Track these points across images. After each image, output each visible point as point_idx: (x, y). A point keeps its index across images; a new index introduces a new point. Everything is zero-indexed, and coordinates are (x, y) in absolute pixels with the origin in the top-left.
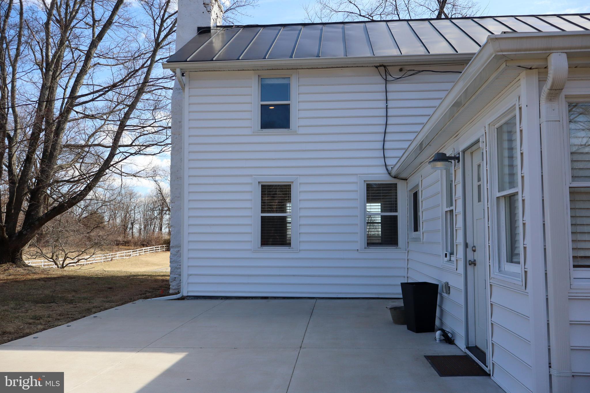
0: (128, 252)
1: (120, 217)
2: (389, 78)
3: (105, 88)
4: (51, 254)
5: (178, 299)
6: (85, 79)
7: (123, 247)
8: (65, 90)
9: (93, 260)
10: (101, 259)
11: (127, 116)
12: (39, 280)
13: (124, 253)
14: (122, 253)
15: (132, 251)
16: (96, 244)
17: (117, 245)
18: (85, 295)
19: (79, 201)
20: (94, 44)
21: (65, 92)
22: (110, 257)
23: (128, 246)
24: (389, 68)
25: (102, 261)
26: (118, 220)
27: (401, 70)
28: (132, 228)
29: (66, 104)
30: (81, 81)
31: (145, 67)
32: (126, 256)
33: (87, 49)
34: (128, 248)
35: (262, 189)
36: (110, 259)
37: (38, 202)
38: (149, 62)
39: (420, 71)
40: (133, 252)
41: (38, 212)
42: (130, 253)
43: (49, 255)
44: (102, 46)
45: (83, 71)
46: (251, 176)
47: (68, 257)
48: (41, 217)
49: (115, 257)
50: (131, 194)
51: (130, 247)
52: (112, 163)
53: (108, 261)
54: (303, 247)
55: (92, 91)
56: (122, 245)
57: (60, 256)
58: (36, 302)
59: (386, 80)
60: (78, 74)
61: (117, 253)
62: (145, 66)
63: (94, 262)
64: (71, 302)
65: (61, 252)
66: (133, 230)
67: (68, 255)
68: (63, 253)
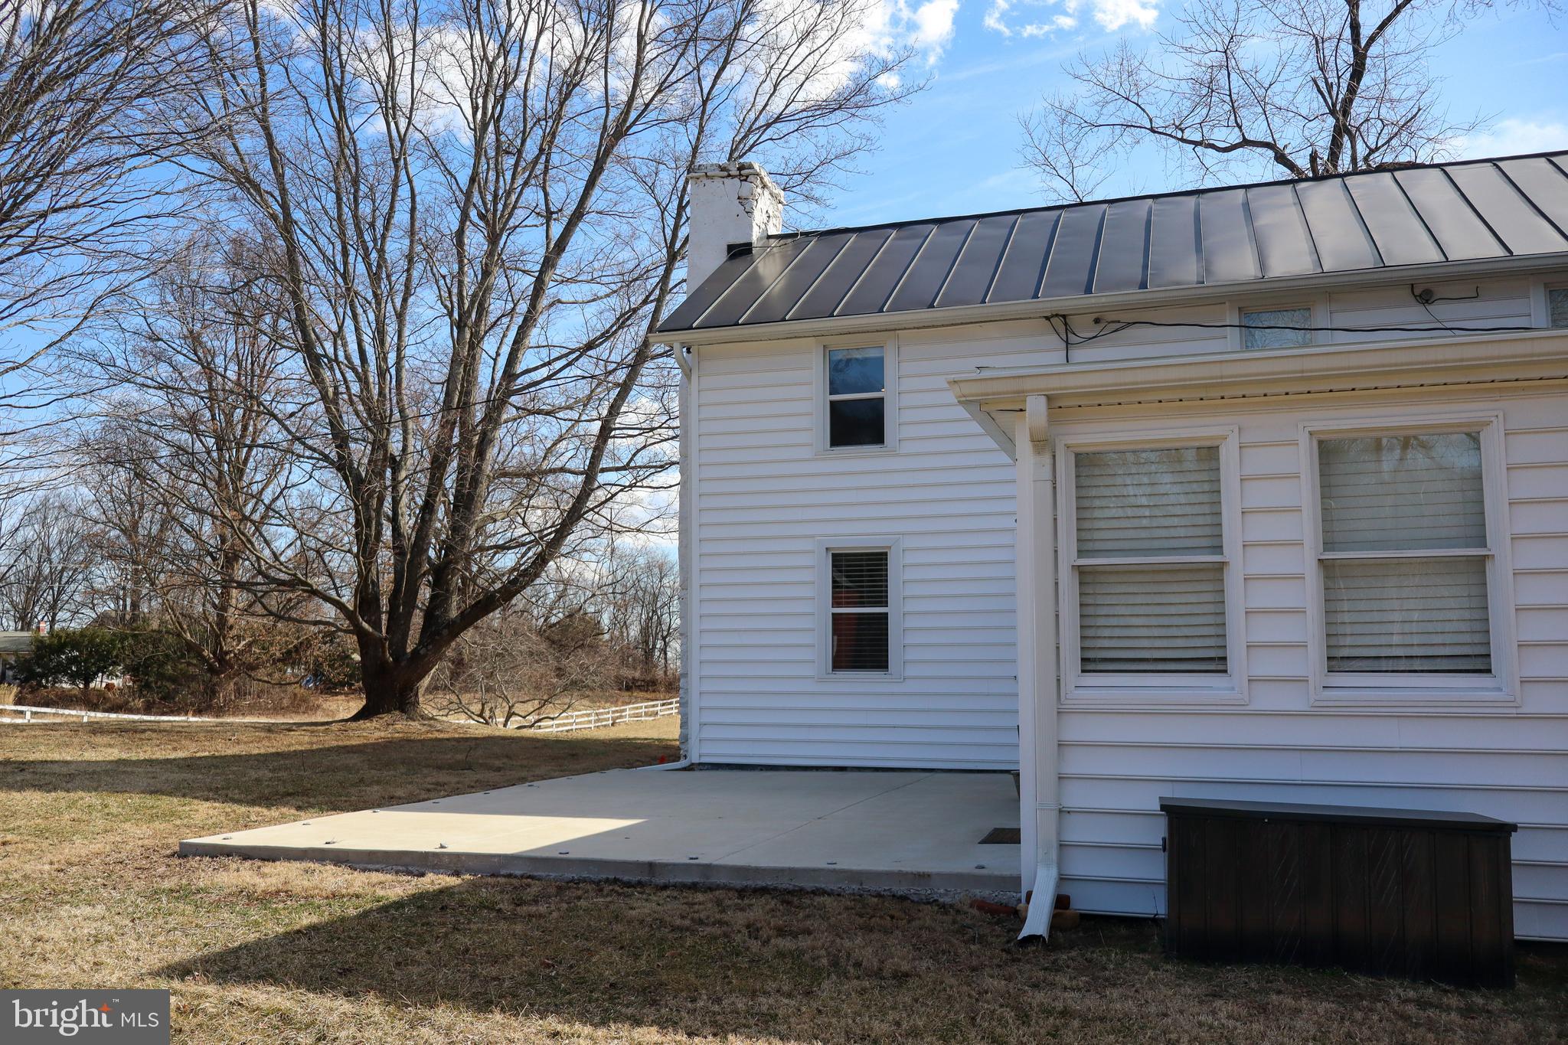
0: (653, 706)
1: (637, 623)
2: (1072, 338)
3: (573, 351)
4: (480, 706)
5: (685, 769)
6: (534, 336)
7: (642, 694)
8: (495, 360)
9: (571, 724)
10: (590, 722)
11: (614, 410)
12: (448, 740)
13: (642, 707)
14: (637, 708)
15: (659, 702)
16: (574, 683)
17: (628, 689)
18: (525, 762)
19: (524, 588)
20: (548, 263)
21: (495, 364)
22: (610, 716)
23: (654, 691)
24: (1074, 321)
25: (592, 726)
26: (634, 631)
27: (1097, 321)
28: (664, 651)
29: (497, 391)
30: (526, 342)
31: (652, 301)
32: (646, 714)
33: (538, 267)
34: (652, 695)
35: (833, 561)
36: (611, 722)
37: (447, 590)
38: (657, 292)
39: (1129, 324)
40: (663, 705)
41: (446, 611)
42: (655, 709)
43: (476, 708)
44: (565, 264)
45: (529, 321)
46: (813, 537)
47: (514, 714)
48: (454, 621)
49: (621, 717)
50: (661, 568)
51: (658, 695)
52: (590, 504)
53: (605, 726)
54: (911, 671)
55: (547, 360)
56: (639, 688)
57: (497, 712)
58: (439, 768)
59: (1067, 342)
60: (520, 328)
61: (627, 707)
62: (652, 298)
63: (574, 727)
64: (499, 769)
65: (500, 700)
66: (666, 654)
67: (515, 710)
68: (505, 704)
